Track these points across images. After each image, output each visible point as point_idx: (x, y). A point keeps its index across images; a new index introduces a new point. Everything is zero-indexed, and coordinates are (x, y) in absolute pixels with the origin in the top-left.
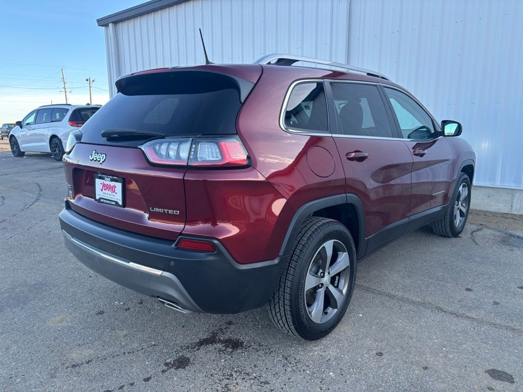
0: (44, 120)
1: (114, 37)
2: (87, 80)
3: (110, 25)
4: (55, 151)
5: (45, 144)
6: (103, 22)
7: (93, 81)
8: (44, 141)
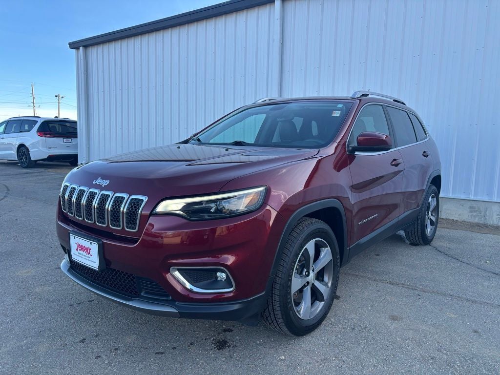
0: (13, 130)
1: (84, 59)
2: (56, 96)
3: (81, 48)
4: (22, 159)
5: (13, 152)
6: (74, 46)
7: (62, 97)
8: (12, 149)
